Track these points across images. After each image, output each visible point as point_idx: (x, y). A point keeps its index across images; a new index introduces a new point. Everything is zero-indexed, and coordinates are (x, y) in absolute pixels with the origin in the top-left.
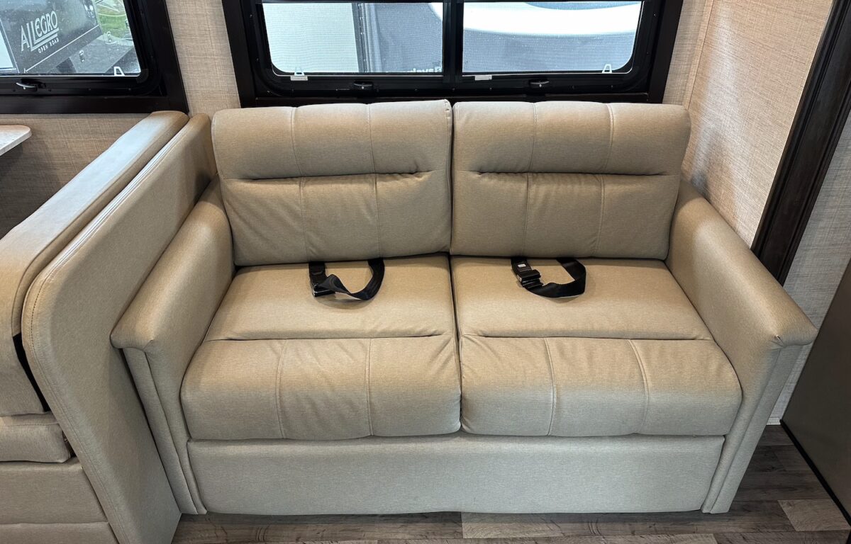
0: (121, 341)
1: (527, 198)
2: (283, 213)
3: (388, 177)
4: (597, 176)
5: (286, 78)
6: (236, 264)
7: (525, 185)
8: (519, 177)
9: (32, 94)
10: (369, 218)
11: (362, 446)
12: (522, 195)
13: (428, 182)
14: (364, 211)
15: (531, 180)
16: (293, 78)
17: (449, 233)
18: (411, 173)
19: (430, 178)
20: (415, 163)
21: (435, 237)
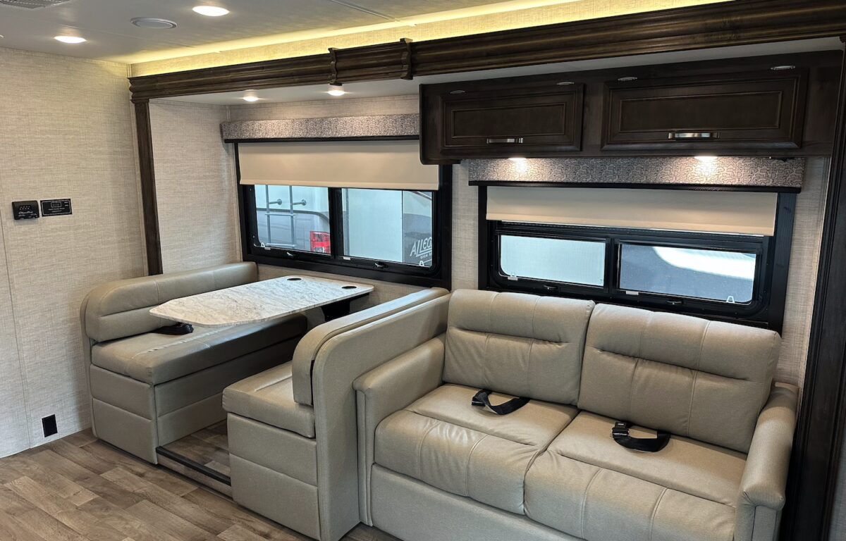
0: (357, 386)
1: (633, 374)
2: (473, 351)
3: (541, 342)
4: (693, 371)
5: (505, 279)
6: (444, 379)
7: (633, 365)
8: (630, 359)
9: (380, 270)
10: (522, 365)
11: (461, 502)
12: (630, 372)
13: (566, 350)
14: (521, 360)
15: (639, 364)
16: (509, 278)
17: (577, 390)
18: (556, 342)
19: (566, 347)
20: (559, 336)
21: (566, 391)
